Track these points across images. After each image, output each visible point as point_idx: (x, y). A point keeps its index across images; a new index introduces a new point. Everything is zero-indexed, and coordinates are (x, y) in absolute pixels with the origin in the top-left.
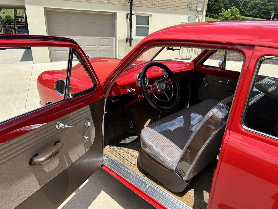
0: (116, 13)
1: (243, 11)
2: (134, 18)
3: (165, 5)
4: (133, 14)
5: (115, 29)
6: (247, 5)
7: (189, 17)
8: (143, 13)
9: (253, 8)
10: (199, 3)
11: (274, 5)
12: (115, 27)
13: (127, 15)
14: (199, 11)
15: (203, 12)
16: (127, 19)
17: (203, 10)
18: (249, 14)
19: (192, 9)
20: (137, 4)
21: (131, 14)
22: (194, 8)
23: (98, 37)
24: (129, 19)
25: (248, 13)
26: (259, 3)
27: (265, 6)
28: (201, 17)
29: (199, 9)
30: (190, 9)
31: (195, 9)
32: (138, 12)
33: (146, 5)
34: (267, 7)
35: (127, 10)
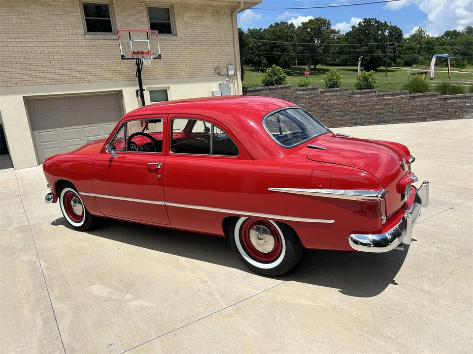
0: (121, 90)
1: (326, 58)
2: (147, 94)
3: (185, 73)
4: (144, 90)
5: (123, 111)
6: (328, 51)
7: (220, 84)
8: (157, 86)
9: (338, 53)
10: (229, 66)
11: (367, 46)
12: (122, 109)
13: (137, 91)
14: (231, 76)
15: (237, 75)
16: (137, 96)
17: (237, 73)
18: (336, 63)
19: (222, 73)
20: (148, 76)
21: (142, 90)
22: (224, 72)
23: (101, 125)
24: (140, 97)
25: (334, 62)
26: (346, 46)
27: (355, 48)
28: (236, 82)
29: (231, 73)
30: (219, 74)
31: (226, 73)
32: (150, 87)
33: (159, 76)
34: (357, 50)
35: (135, 85)
